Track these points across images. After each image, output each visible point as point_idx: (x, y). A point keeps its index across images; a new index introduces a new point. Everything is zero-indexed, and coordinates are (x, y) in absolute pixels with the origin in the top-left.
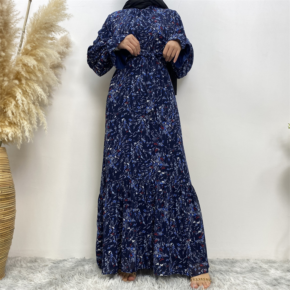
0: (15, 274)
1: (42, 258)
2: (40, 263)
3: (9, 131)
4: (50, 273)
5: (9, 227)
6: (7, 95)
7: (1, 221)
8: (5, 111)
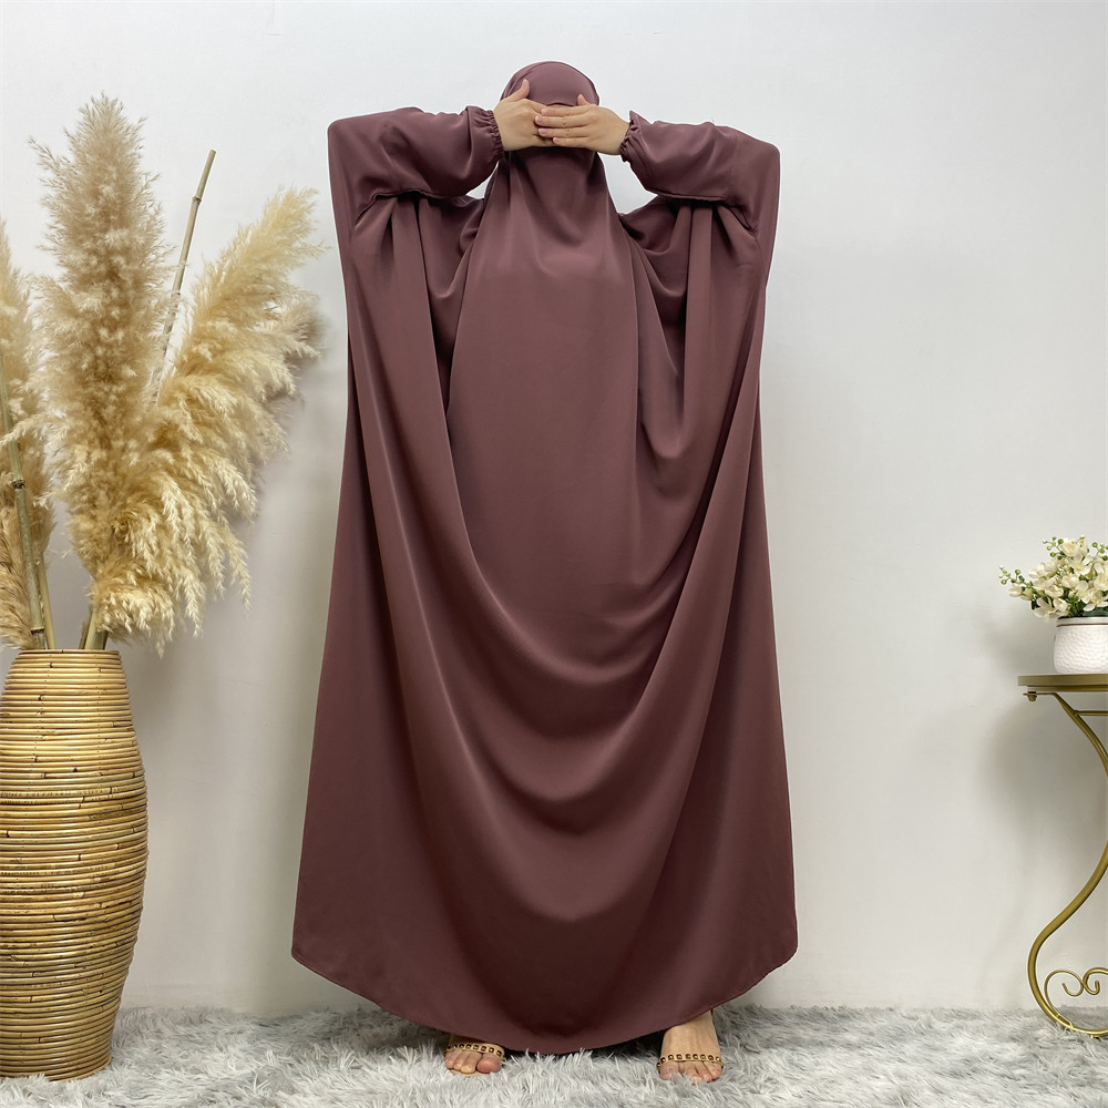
1: (222, 1011)
2: (218, 1026)
3: (139, 601)
4: (254, 1050)
5: (130, 901)
6: (133, 493)
7: (107, 881)
8: (126, 539)
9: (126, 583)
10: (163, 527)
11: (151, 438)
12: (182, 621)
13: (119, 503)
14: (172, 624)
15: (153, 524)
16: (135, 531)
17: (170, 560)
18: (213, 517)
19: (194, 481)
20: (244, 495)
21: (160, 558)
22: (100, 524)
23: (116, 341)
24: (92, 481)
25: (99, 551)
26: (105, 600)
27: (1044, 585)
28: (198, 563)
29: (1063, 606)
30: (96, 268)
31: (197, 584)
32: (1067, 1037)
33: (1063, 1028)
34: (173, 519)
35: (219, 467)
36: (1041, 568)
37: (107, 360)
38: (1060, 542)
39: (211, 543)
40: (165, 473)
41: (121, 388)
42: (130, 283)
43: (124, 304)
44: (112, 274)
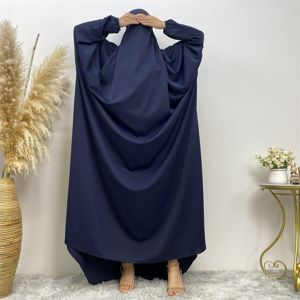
0: (21, 289)
1: (43, 275)
2: (42, 280)
3: (18, 165)
4: (53, 287)
5: (18, 248)
6: (17, 134)
7: (11, 243)
8: (15, 147)
9: (15, 159)
10: (25, 144)
11: (21, 119)
12: (31, 170)
13: (13, 137)
14: (28, 171)
15: (22, 143)
16: (17, 145)
17: (27, 153)
18: (39, 141)
19: (34, 130)
20: (48, 135)
21: (24, 152)
22: (7, 143)
23: (10, 91)
24: (4, 131)
25: (7, 150)
26: (9, 164)
27: (267, 160)
28: (35, 154)
29: (272, 166)
30: (4, 70)
31: (35, 160)
32: (269, 279)
33: (269, 276)
34: (28, 142)
35: (41, 126)
36: (266, 155)
37: (7, 96)
38: (271, 148)
39: (39, 148)
40: (25, 129)
41: (12, 105)
42: (14, 74)
43: (12, 80)
44: (9, 72)
